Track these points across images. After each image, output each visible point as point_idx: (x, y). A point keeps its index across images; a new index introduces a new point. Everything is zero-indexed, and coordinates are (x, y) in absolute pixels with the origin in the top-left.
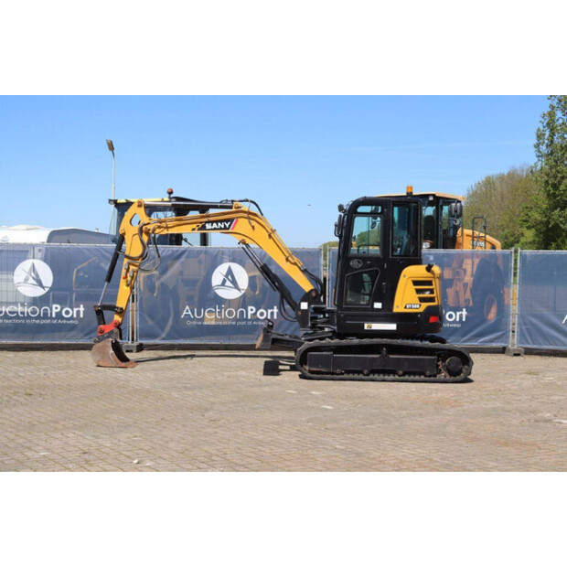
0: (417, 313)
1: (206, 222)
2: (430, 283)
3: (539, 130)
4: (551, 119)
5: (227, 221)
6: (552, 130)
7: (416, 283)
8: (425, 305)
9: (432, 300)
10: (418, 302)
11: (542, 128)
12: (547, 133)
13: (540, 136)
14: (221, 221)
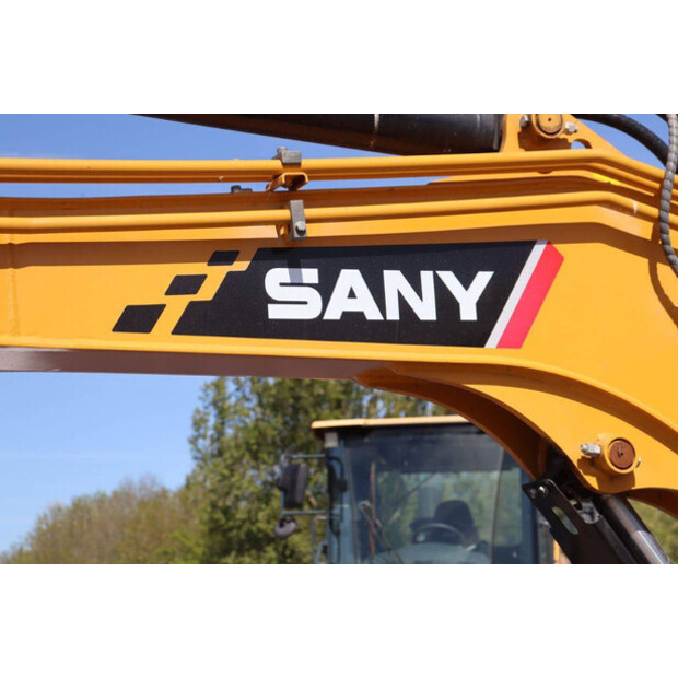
1: (269, 255)
3: (198, 411)
4: (219, 394)
5: (461, 254)
6: (222, 413)
11: (202, 409)
12: (212, 420)
13: (198, 423)
14: (413, 255)
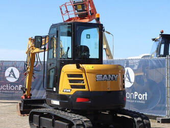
0: (69, 95)
2: (81, 76)
7: (69, 76)
8: (74, 90)
9: (83, 87)
10: (70, 88)
